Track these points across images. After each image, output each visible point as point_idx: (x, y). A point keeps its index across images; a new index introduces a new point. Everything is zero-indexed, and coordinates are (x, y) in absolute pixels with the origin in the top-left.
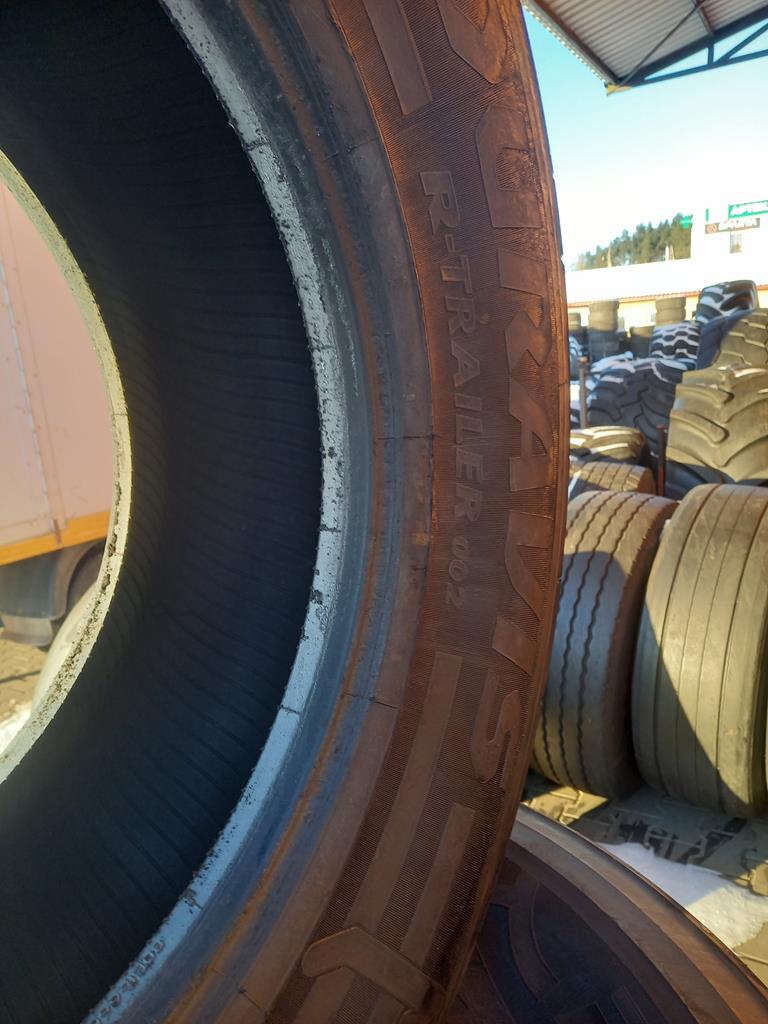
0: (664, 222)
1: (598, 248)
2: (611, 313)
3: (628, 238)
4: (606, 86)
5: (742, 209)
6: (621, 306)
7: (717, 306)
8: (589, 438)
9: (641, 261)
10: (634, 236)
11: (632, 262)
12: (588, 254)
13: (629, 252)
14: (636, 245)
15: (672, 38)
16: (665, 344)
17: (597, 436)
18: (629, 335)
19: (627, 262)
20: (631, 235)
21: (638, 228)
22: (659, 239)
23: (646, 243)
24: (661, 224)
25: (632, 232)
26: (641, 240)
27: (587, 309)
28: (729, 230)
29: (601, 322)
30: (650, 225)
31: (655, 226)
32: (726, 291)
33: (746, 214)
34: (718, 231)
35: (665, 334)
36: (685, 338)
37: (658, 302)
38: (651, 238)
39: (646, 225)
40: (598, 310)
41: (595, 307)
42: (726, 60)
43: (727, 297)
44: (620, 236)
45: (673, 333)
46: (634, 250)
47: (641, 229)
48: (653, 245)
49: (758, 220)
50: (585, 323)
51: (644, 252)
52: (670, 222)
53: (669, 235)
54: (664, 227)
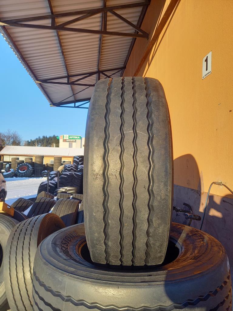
0: (50, 136)
1: (31, 140)
2: (41, 159)
3: (40, 139)
4: (50, 104)
5: (72, 137)
6: (44, 157)
7: (78, 161)
8: (66, 189)
9: (44, 146)
10: (42, 139)
11: (41, 146)
12: (28, 141)
13: (40, 143)
14: (42, 141)
15: (68, 99)
16: (68, 169)
17: (68, 189)
18: (46, 166)
19: (40, 145)
20: (41, 138)
21: (43, 136)
22: (49, 140)
23: (45, 141)
24: (49, 137)
25: (41, 137)
26: (44, 140)
27: (35, 157)
28: (69, 142)
29: (39, 161)
30: (46, 137)
31: (48, 137)
32: (80, 158)
33: (73, 138)
34: (66, 142)
35: (68, 166)
36: (73, 168)
37: (55, 158)
38: (47, 140)
39: (45, 136)
40: (38, 158)
41: (37, 157)
42: (78, 107)
43: (80, 159)
44: (38, 138)
45: (70, 166)
46: (41, 142)
47: (44, 137)
48: (47, 142)
49: (76, 140)
50: (34, 161)
51: (44, 143)
52: (52, 137)
53: (51, 140)
54: (50, 138)
